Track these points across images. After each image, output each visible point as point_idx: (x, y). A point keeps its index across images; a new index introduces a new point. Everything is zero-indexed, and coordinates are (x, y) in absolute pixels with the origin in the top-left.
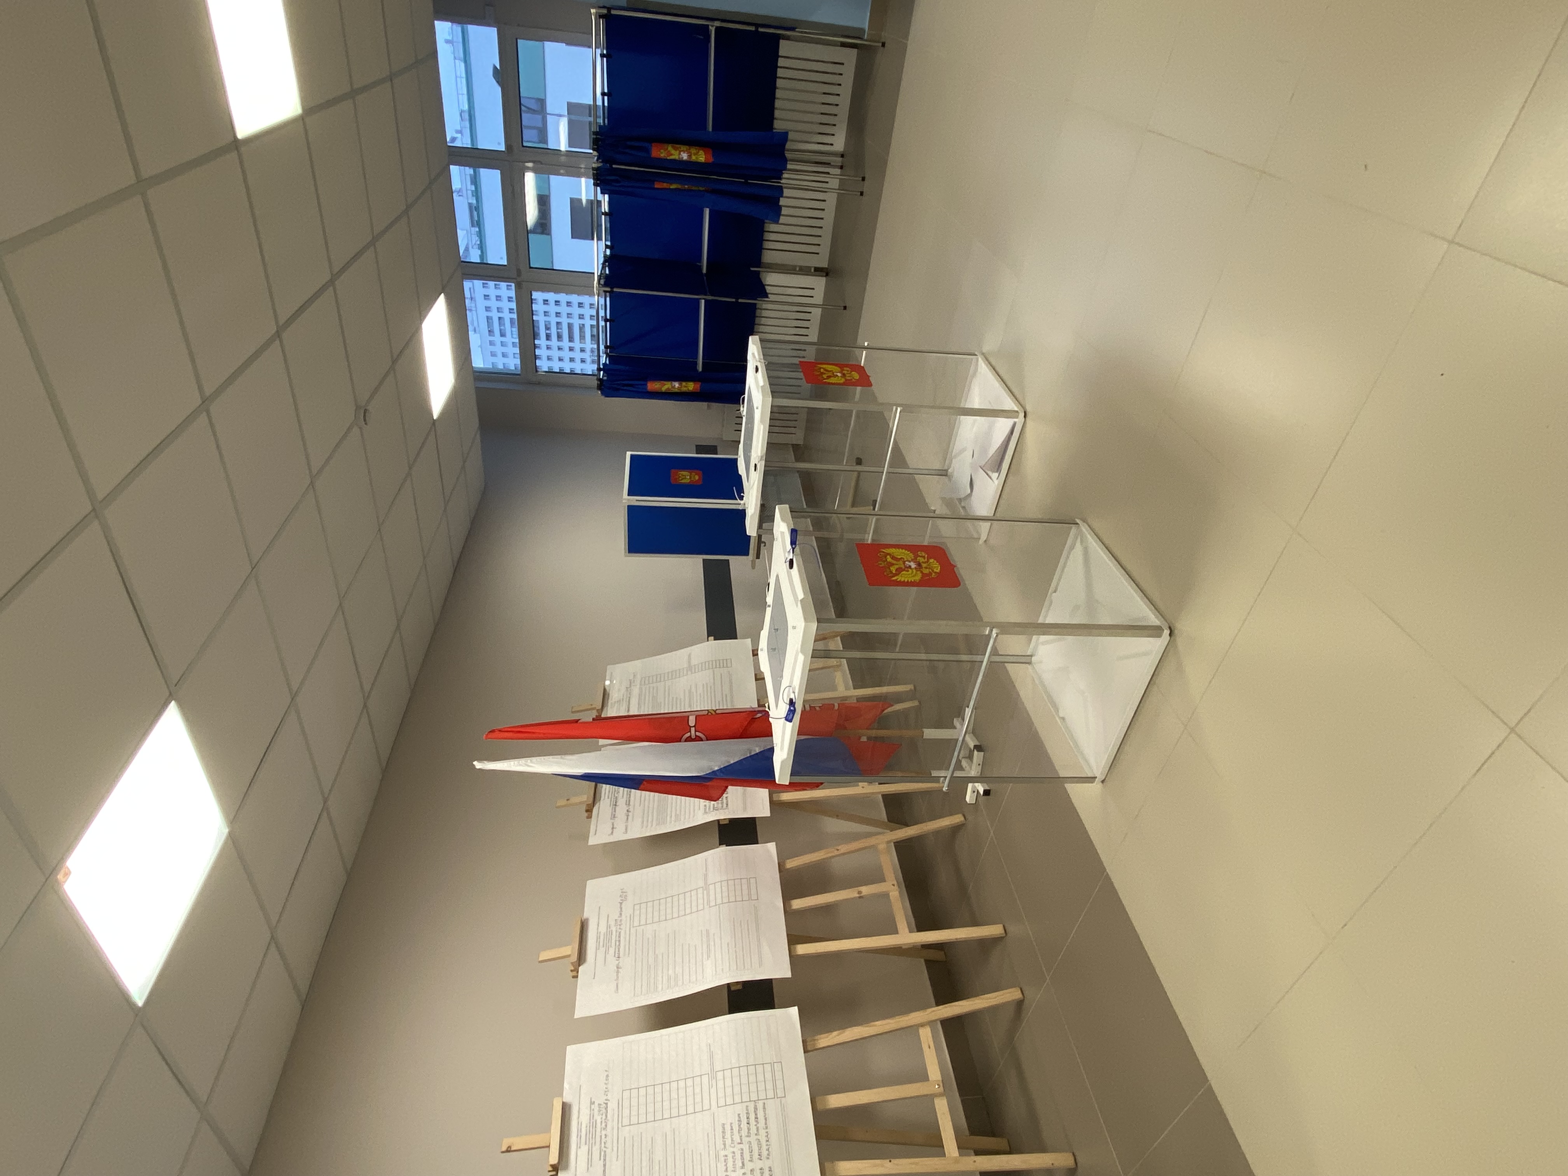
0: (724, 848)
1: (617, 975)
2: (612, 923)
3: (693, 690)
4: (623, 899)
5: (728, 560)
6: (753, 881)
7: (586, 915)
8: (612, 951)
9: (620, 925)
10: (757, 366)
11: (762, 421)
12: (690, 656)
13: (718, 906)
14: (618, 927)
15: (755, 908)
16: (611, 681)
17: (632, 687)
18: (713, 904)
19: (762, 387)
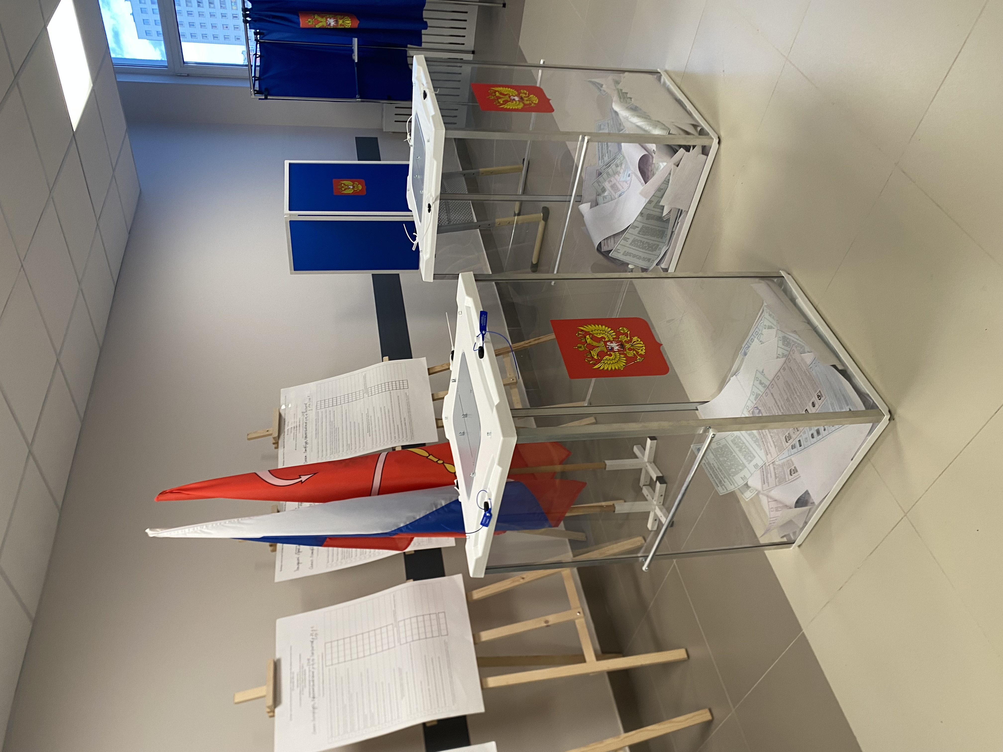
0: (411, 583)
1: (314, 716)
2: (304, 662)
3: (371, 413)
4: (314, 637)
5: (398, 274)
6: (441, 615)
7: (278, 656)
8: (306, 691)
9: (313, 664)
10: (425, 91)
11: (435, 156)
12: (365, 377)
13: (408, 644)
14: (311, 667)
15: (446, 643)
16: (287, 406)
17: (308, 412)
18: (403, 641)
19: (433, 117)
